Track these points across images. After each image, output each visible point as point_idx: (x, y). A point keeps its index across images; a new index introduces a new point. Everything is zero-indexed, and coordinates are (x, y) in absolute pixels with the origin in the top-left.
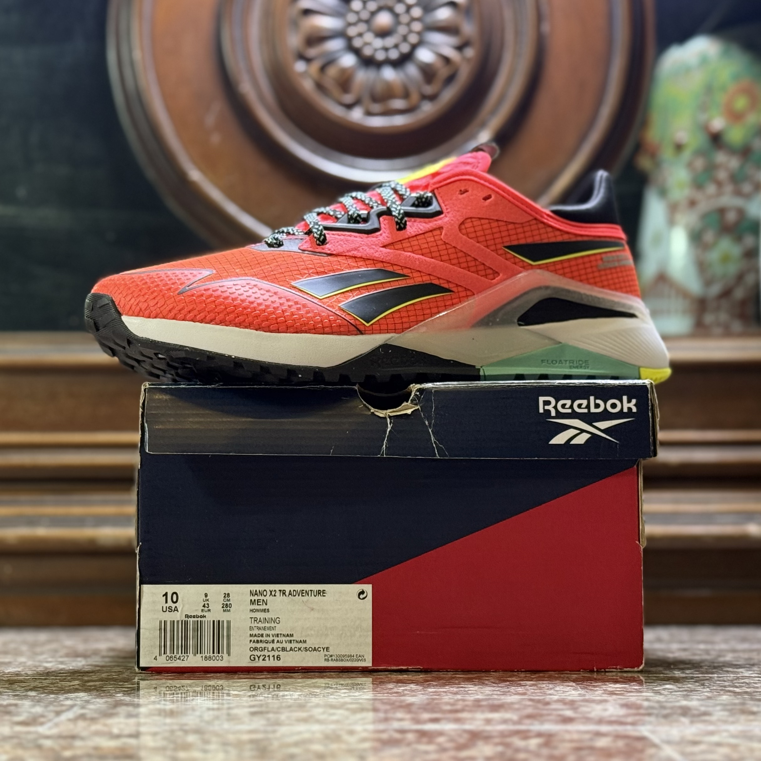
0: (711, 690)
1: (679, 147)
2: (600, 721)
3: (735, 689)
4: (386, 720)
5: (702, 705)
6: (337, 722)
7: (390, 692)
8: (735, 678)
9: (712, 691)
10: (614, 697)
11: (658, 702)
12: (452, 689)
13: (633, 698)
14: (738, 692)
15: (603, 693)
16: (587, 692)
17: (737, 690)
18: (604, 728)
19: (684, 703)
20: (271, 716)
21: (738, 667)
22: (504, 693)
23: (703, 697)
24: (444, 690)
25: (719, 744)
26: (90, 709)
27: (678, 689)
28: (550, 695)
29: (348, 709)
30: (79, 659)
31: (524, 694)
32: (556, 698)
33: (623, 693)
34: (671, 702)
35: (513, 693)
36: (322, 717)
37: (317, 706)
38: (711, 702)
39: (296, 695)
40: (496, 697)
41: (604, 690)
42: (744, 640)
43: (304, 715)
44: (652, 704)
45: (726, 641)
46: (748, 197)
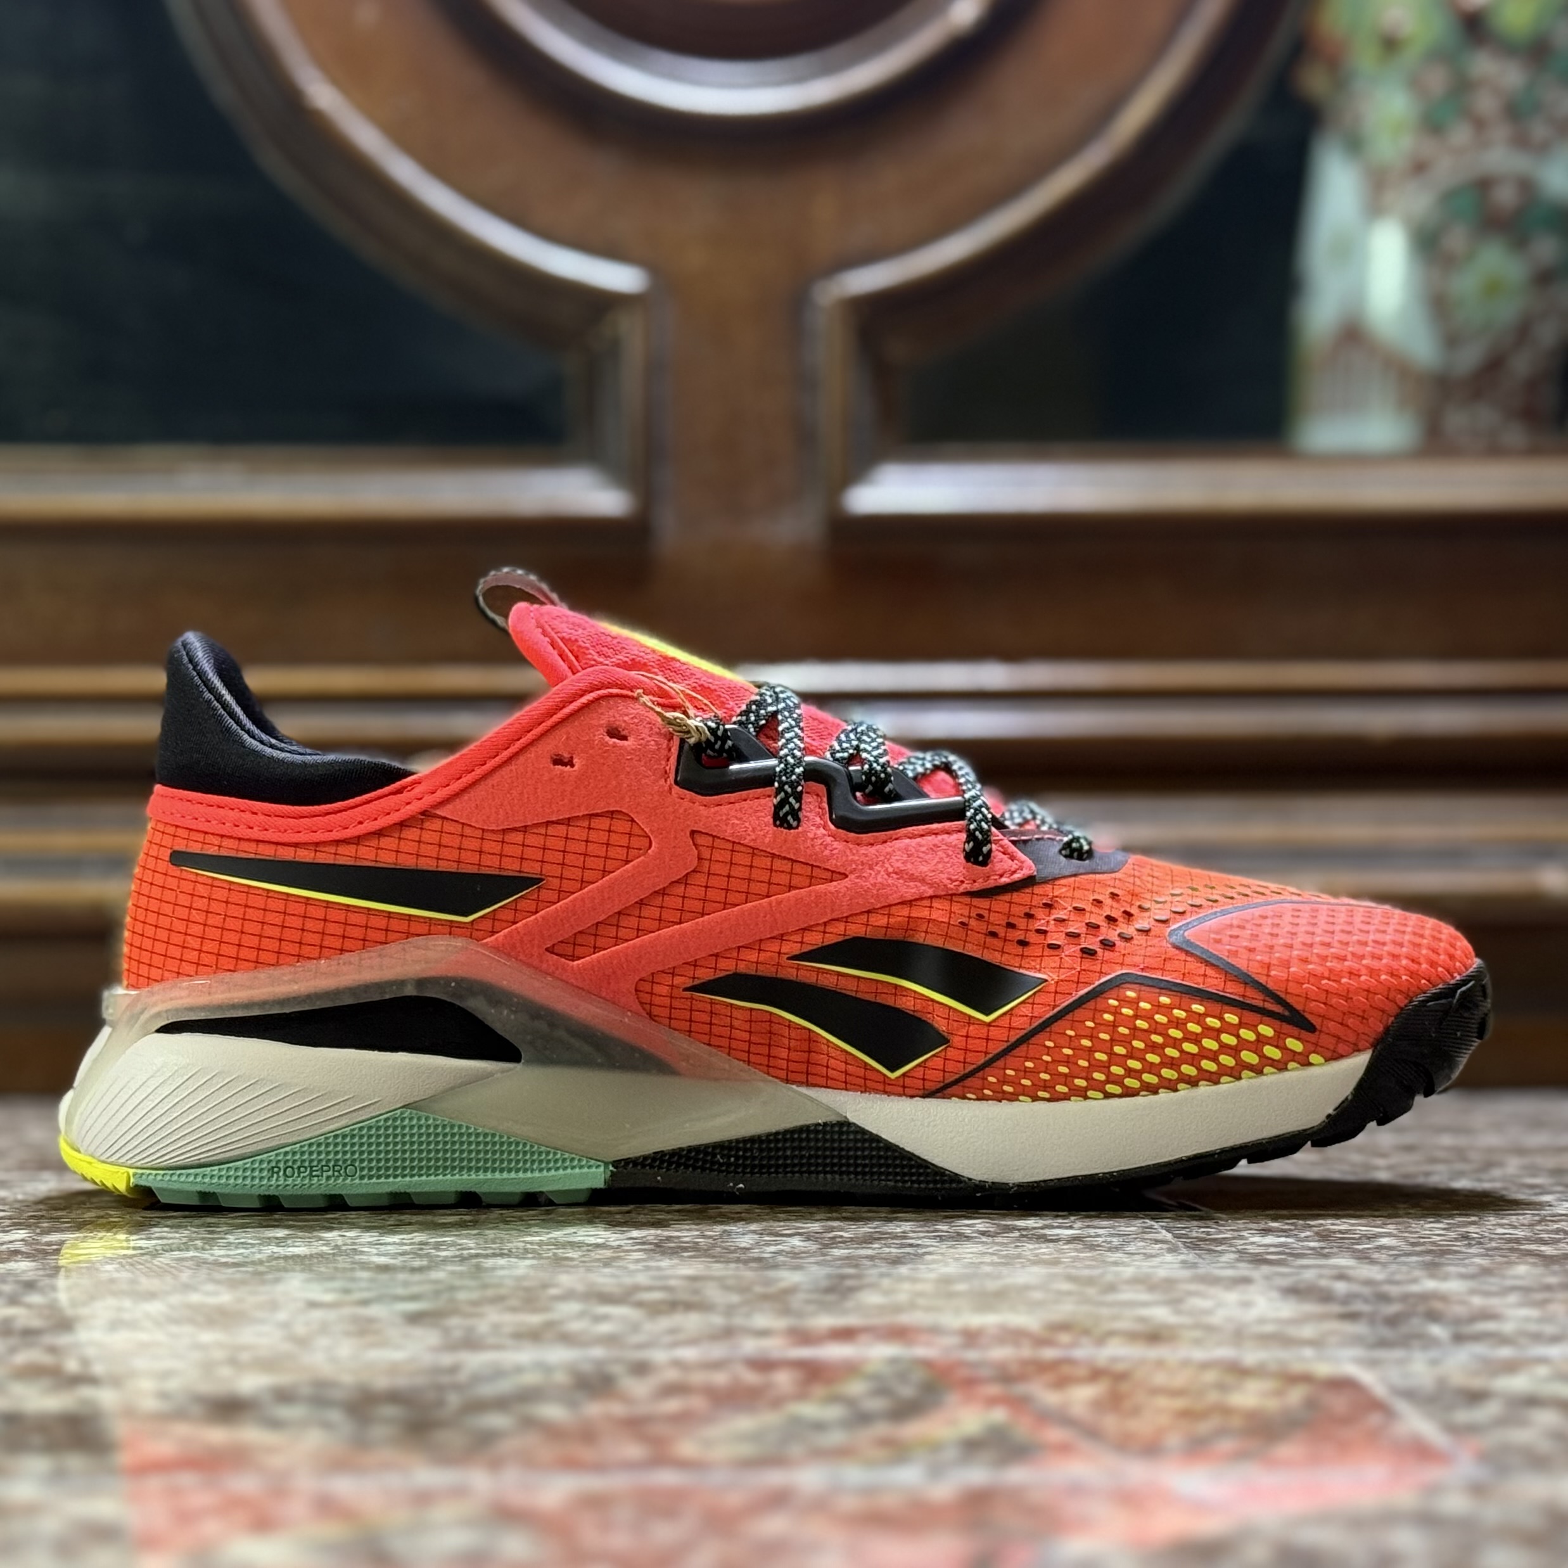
0: (1488, 1249)
1: (1390, 44)
2: (1239, 1335)
3: (1543, 1248)
4: (728, 1333)
5: (1473, 1292)
6: (610, 1340)
7: (743, 1257)
8: (1537, 1218)
9: (1490, 1253)
10: (1266, 1269)
11: (1368, 1282)
12: (887, 1250)
13: (1310, 1272)
14: (1551, 1257)
15: (1238, 1260)
16: (1199, 1256)
17: (1547, 1250)
18: (1251, 1356)
19: (1430, 1285)
20: (454, 1321)
21: (1537, 1191)
22: (1009, 1261)
23: (1471, 1270)
24: (869, 1252)
25: (1532, 1401)
26: (29, 1306)
27: (1410, 1248)
28: (1116, 1264)
29: (640, 1304)
30: (46, 1175)
31: (1056, 1262)
32: (1128, 1272)
33: (1284, 1260)
34: (1397, 1283)
35: (1029, 1260)
36: (575, 1326)
37: (569, 1295)
38: (1493, 1283)
39: (522, 1267)
40: (988, 1269)
41: (1239, 1252)
42: (1536, 1124)
43: (535, 1320)
44: (1355, 1288)
45: (1498, 1127)
46: (1542, 149)
